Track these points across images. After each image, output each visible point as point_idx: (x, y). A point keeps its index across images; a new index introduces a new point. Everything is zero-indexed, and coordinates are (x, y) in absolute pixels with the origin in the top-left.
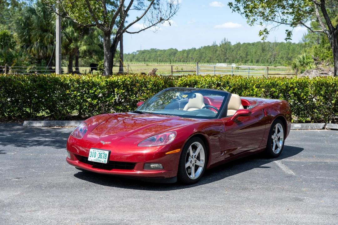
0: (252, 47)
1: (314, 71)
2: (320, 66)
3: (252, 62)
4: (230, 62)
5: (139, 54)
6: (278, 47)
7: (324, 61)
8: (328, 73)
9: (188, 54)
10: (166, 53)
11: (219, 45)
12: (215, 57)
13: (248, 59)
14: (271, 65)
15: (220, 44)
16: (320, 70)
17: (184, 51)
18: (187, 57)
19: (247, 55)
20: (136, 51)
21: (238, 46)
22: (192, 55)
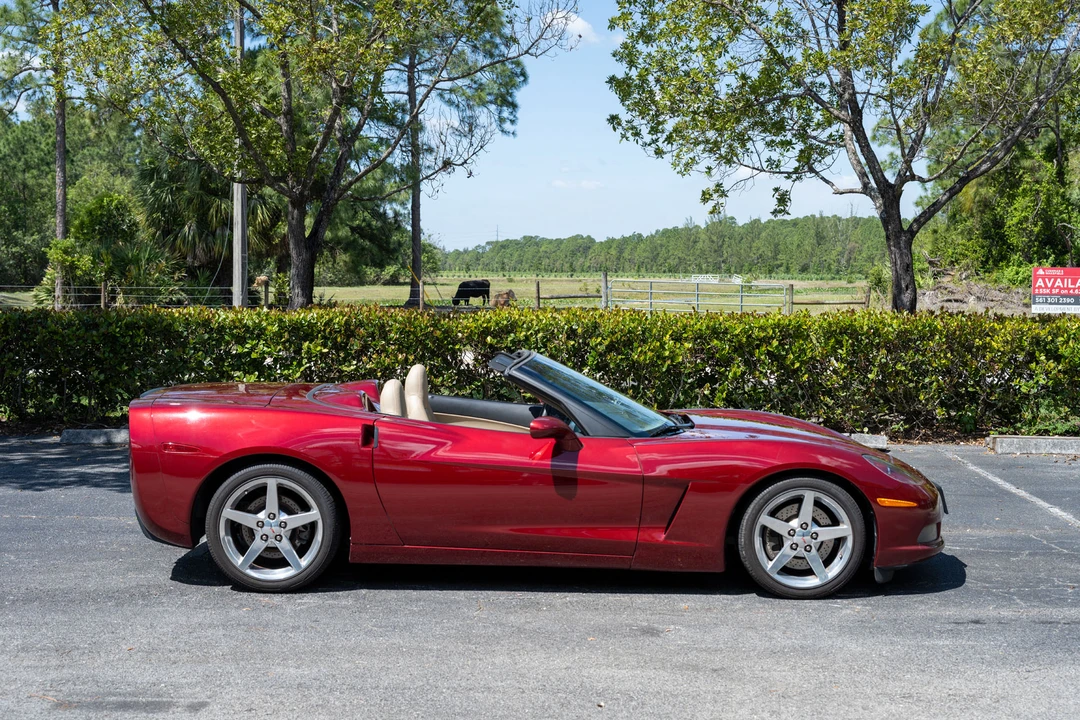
0: (791, 231)
1: (928, 293)
2: (945, 280)
3: (788, 270)
4: (728, 271)
5: (492, 250)
6: (859, 231)
7: (957, 267)
8: (966, 300)
9: (621, 251)
10: (562, 247)
11: (703, 226)
12: (692, 258)
13: (779, 262)
14: (840, 279)
15: (706, 223)
16: (945, 292)
17: (610, 242)
18: (618, 259)
19: (776, 252)
20: (483, 244)
21: (752, 229)
22: (631, 254)
